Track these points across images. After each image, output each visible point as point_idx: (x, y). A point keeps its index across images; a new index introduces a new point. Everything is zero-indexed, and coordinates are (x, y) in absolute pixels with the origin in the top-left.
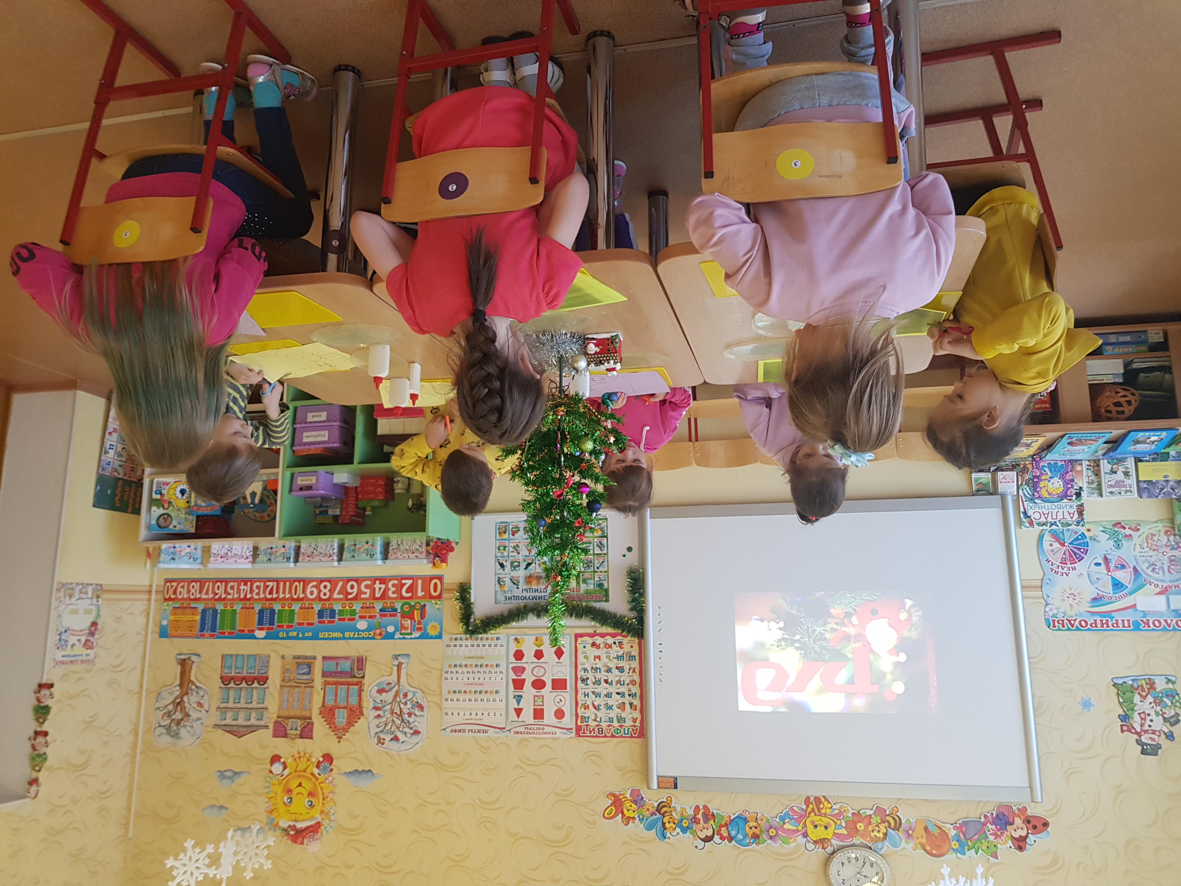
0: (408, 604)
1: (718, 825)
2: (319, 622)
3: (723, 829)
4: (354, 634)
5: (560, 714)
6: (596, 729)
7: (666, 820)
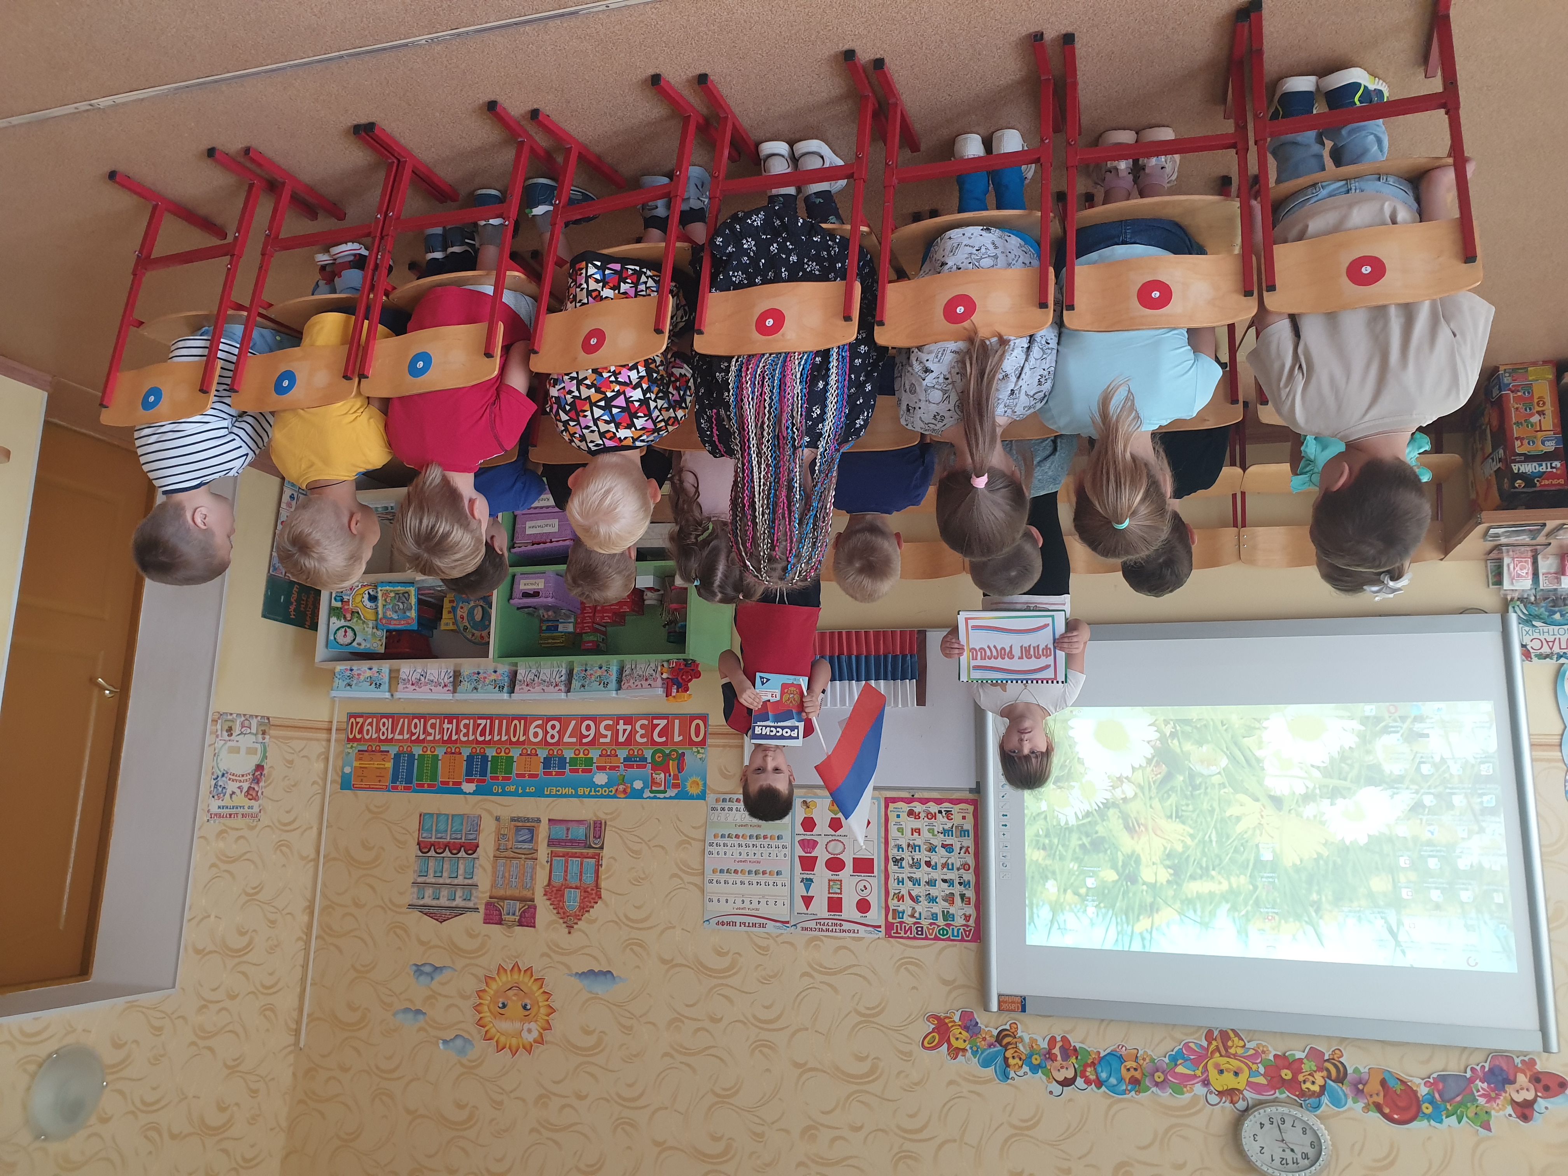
0: (662, 752)
1: (1082, 1063)
2: (545, 774)
3: (1089, 1069)
4: (590, 791)
5: (863, 906)
6: (914, 929)
7: (1009, 1054)
